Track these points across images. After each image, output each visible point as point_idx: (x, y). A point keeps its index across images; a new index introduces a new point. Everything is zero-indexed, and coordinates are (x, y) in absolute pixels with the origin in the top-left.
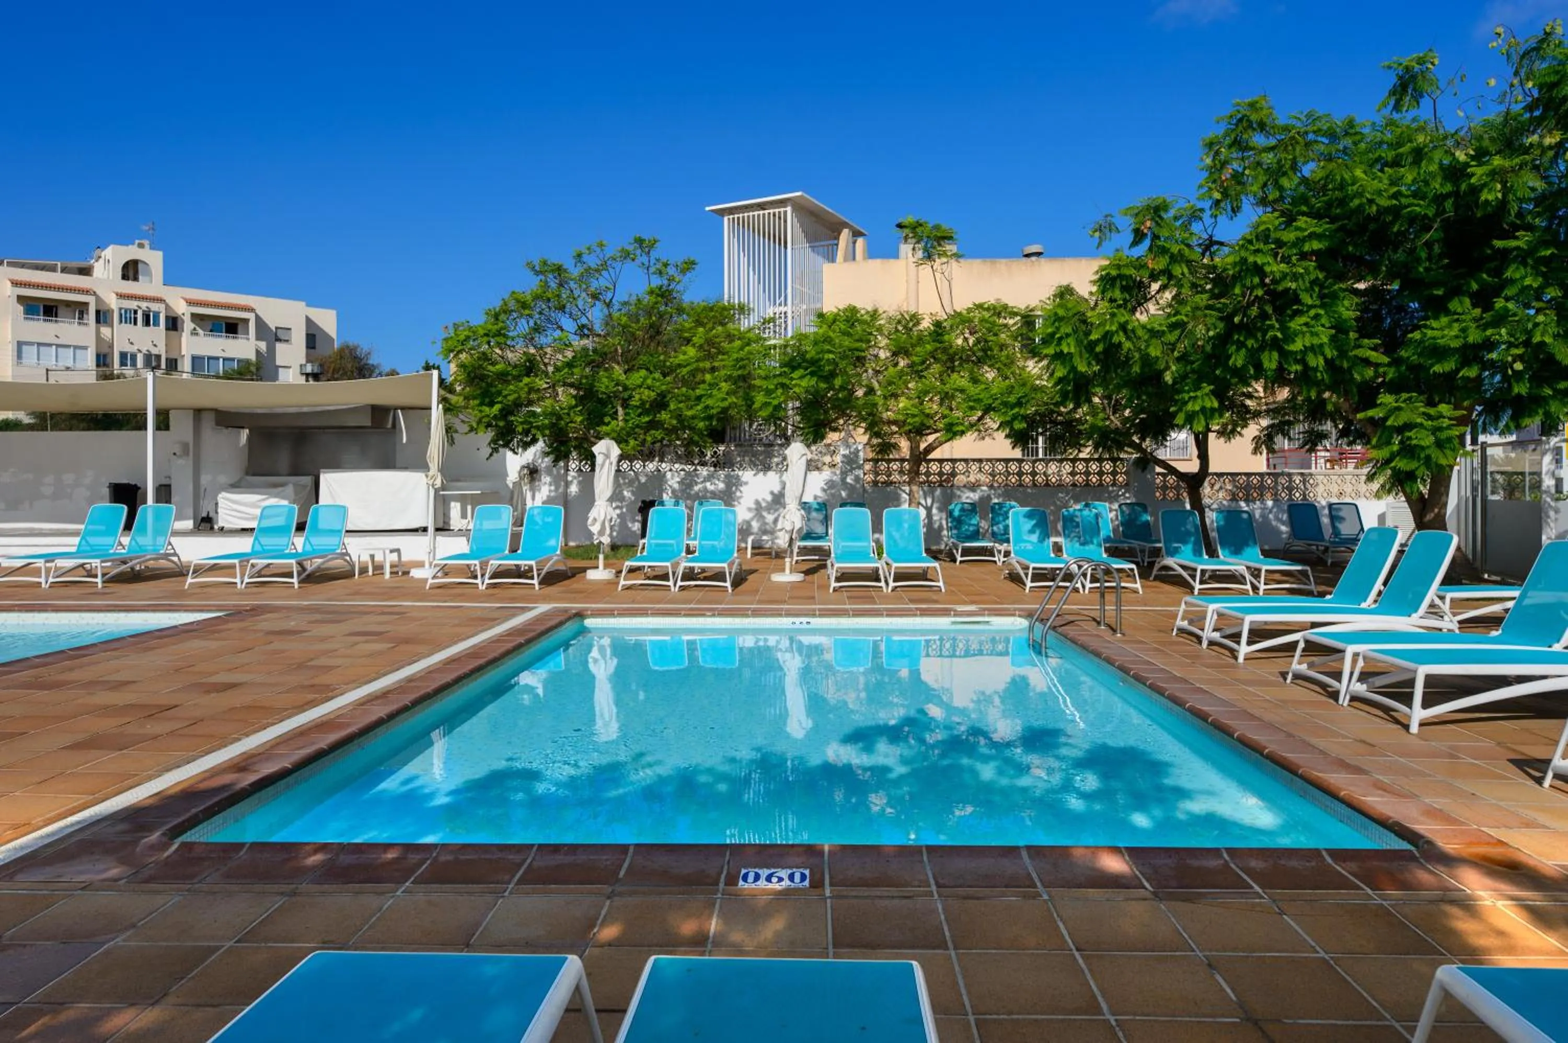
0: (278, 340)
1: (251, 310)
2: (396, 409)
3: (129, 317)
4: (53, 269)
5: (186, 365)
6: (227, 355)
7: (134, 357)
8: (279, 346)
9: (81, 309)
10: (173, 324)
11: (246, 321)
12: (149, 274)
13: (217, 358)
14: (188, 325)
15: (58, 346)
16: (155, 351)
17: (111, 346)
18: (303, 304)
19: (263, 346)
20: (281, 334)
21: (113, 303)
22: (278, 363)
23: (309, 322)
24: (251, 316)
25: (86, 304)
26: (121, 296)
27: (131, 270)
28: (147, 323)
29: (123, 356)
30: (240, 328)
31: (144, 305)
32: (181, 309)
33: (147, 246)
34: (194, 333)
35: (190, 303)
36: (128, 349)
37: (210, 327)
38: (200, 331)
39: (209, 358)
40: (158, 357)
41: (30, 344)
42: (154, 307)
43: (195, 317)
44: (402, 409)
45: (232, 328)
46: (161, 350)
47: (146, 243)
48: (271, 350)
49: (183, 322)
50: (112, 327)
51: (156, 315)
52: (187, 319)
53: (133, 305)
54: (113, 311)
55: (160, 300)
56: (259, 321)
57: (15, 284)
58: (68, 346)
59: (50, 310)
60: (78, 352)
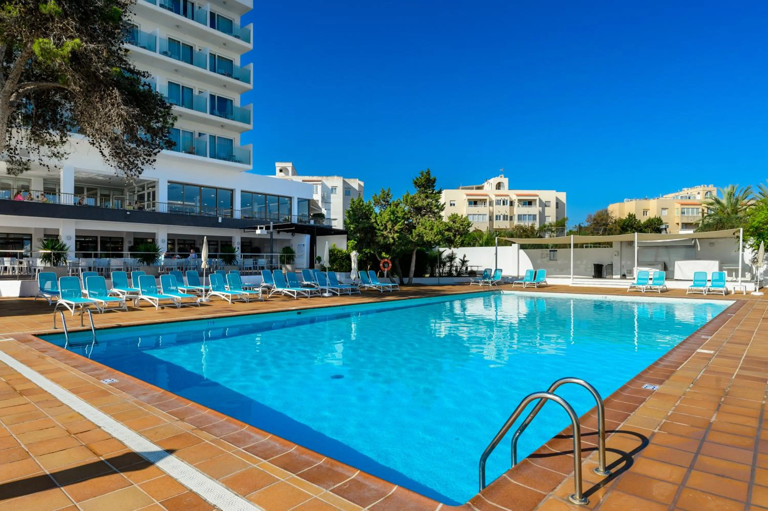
0: (546, 206)
1: (537, 196)
2: (695, 239)
3: (498, 203)
4: (472, 189)
5: (516, 218)
6: (529, 213)
7: (500, 216)
8: (546, 208)
9: (484, 201)
10: (512, 203)
11: (535, 200)
12: (504, 186)
13: (526, 215)
14: (516, 204)
15: (478, 215)
16: (506, 214)
17: (493, 213)
18: (555, 191)
19: (541, 208)
20: (547, 204)
21: (494, 198)
22: (546, 215)
23: (557, 199)
24: (537, 198)
25: (486, 200)
26: (497, 196)
27: (499, 186)
28: (504, 204)
29: (497, 216)
30: (533, 203)
31: (503, 198)
32: (514, 198)
33: (503, 177)
34: (518, 206)
35: (518, 195)
36: (499, 214)
37: (523, 203)
38: (520, 205)
39: (524, 215)
40: (507, 216)
41: (471, 215)
42: (506, 198)
43: (520, 201)
44: (698, 239)
45: (530, 203)
46: (508, 214)
47: (503, 175)
48: (544, 210)
49: (515, 202)
50: (493, 206)
51: (507, 201)
52: (516, 201)
53: (499, 198)
54: (493, 201)
55: (508, 196)
56: (540, 200)
57: (468, 195)
58: (481, 215)
59: (475, 203)
60: (484, 216)
